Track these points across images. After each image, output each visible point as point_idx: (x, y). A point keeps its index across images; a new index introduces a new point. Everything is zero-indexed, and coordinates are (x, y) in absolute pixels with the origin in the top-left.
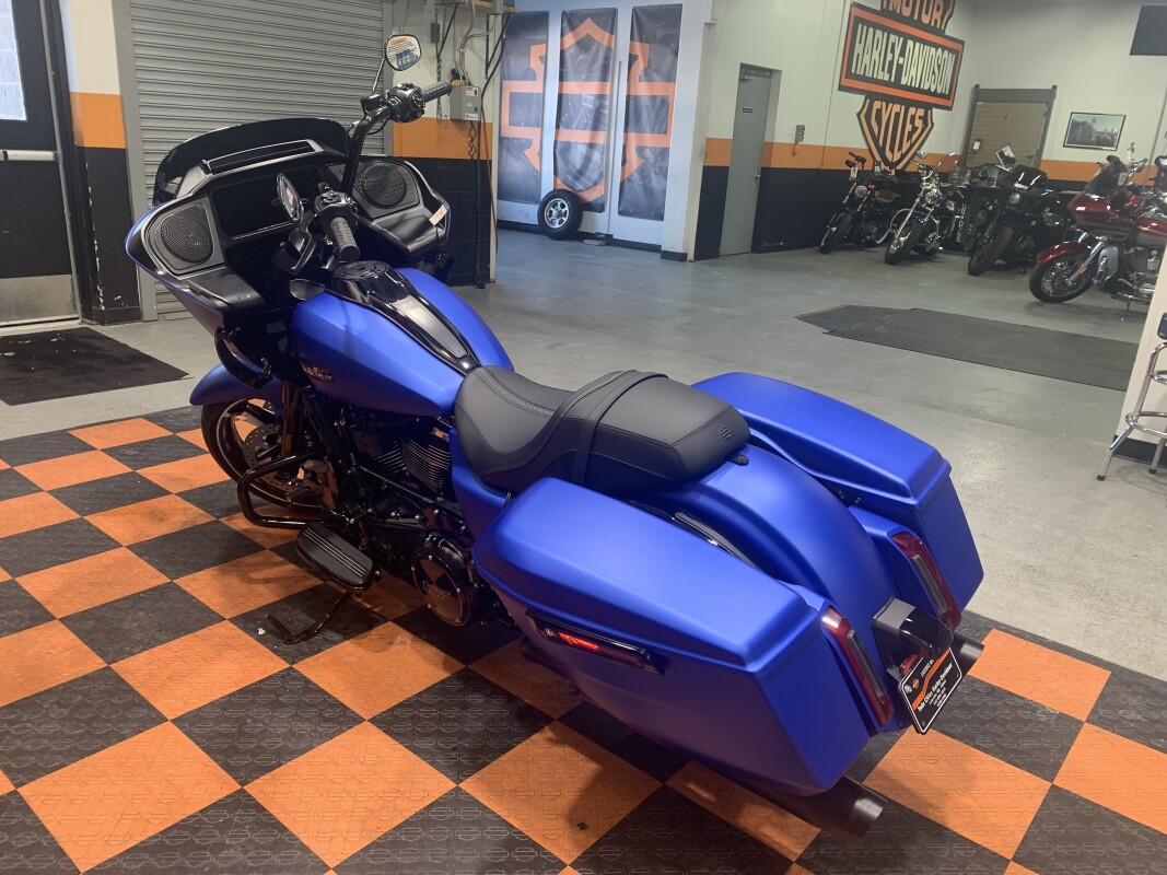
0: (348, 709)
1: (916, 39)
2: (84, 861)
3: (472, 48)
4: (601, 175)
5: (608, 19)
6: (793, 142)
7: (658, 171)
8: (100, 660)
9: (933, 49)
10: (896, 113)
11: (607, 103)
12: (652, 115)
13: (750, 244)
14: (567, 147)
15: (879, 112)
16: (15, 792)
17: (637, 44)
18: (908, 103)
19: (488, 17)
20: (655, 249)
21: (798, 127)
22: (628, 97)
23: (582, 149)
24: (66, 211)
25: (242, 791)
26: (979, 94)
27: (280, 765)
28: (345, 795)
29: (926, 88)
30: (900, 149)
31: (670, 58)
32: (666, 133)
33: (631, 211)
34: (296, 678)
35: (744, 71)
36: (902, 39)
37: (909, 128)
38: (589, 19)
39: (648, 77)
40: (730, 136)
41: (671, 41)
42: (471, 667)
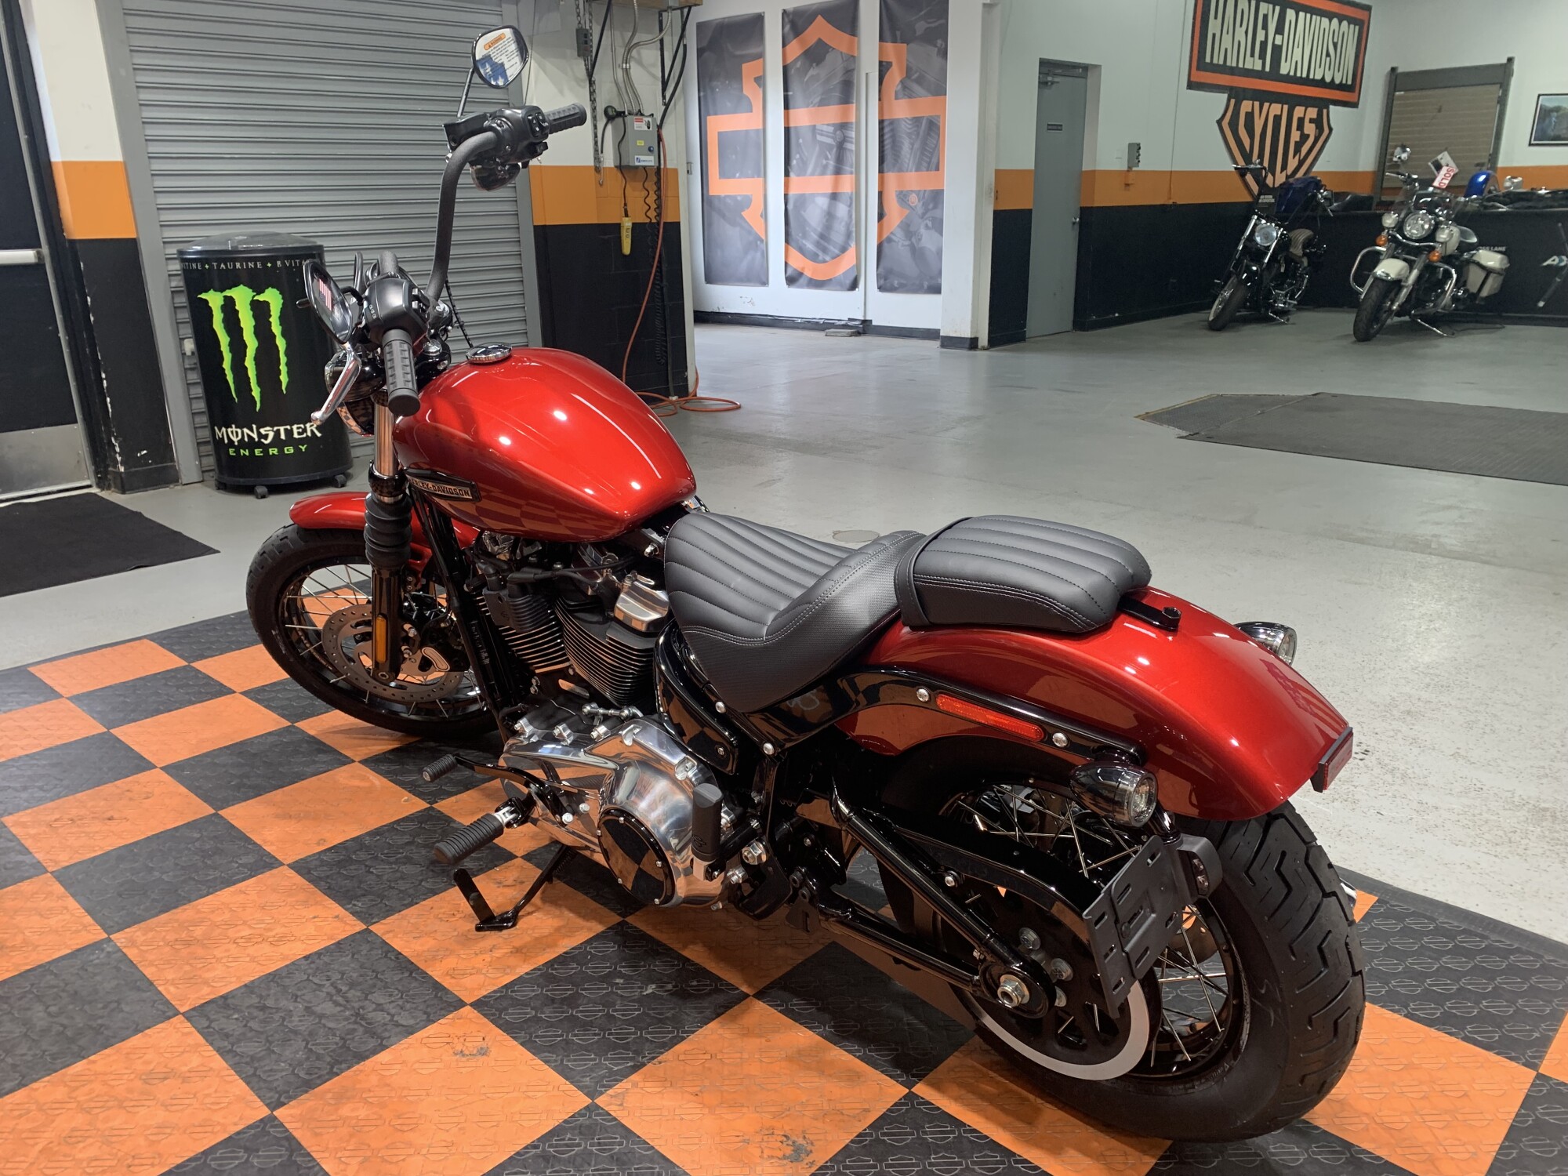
1: (1299, 8)
3: (639, 61)
4: (848, 235)
5: (846, 18)
6: (1125, 168)
7: (930, 224)
9: (1325, 21)
10: (1275, 116)
11: (853, 134)
12: (917, 145)
13: (1071, 318)
14: (802, 200)
15: (1250, 116)
17: (889, 46)
18: (1292, 101)
19: (661, 14)
20: (931, 334)
21: (1130, 145)
22: (881, 122)
23: (823, 202)
26: (1397, 80)
29: (1318, 77)
30: (1284, 167)
31: (937, 60)
32: (937, 169)
33: (896, 283)
35: (1045, 70)
36: (1278, 8)
37: (1295, 136)
38: (819, 16)
39: (906, 90)
40: (1030, 165)
41: (937, 36)
42: (601, 1101)
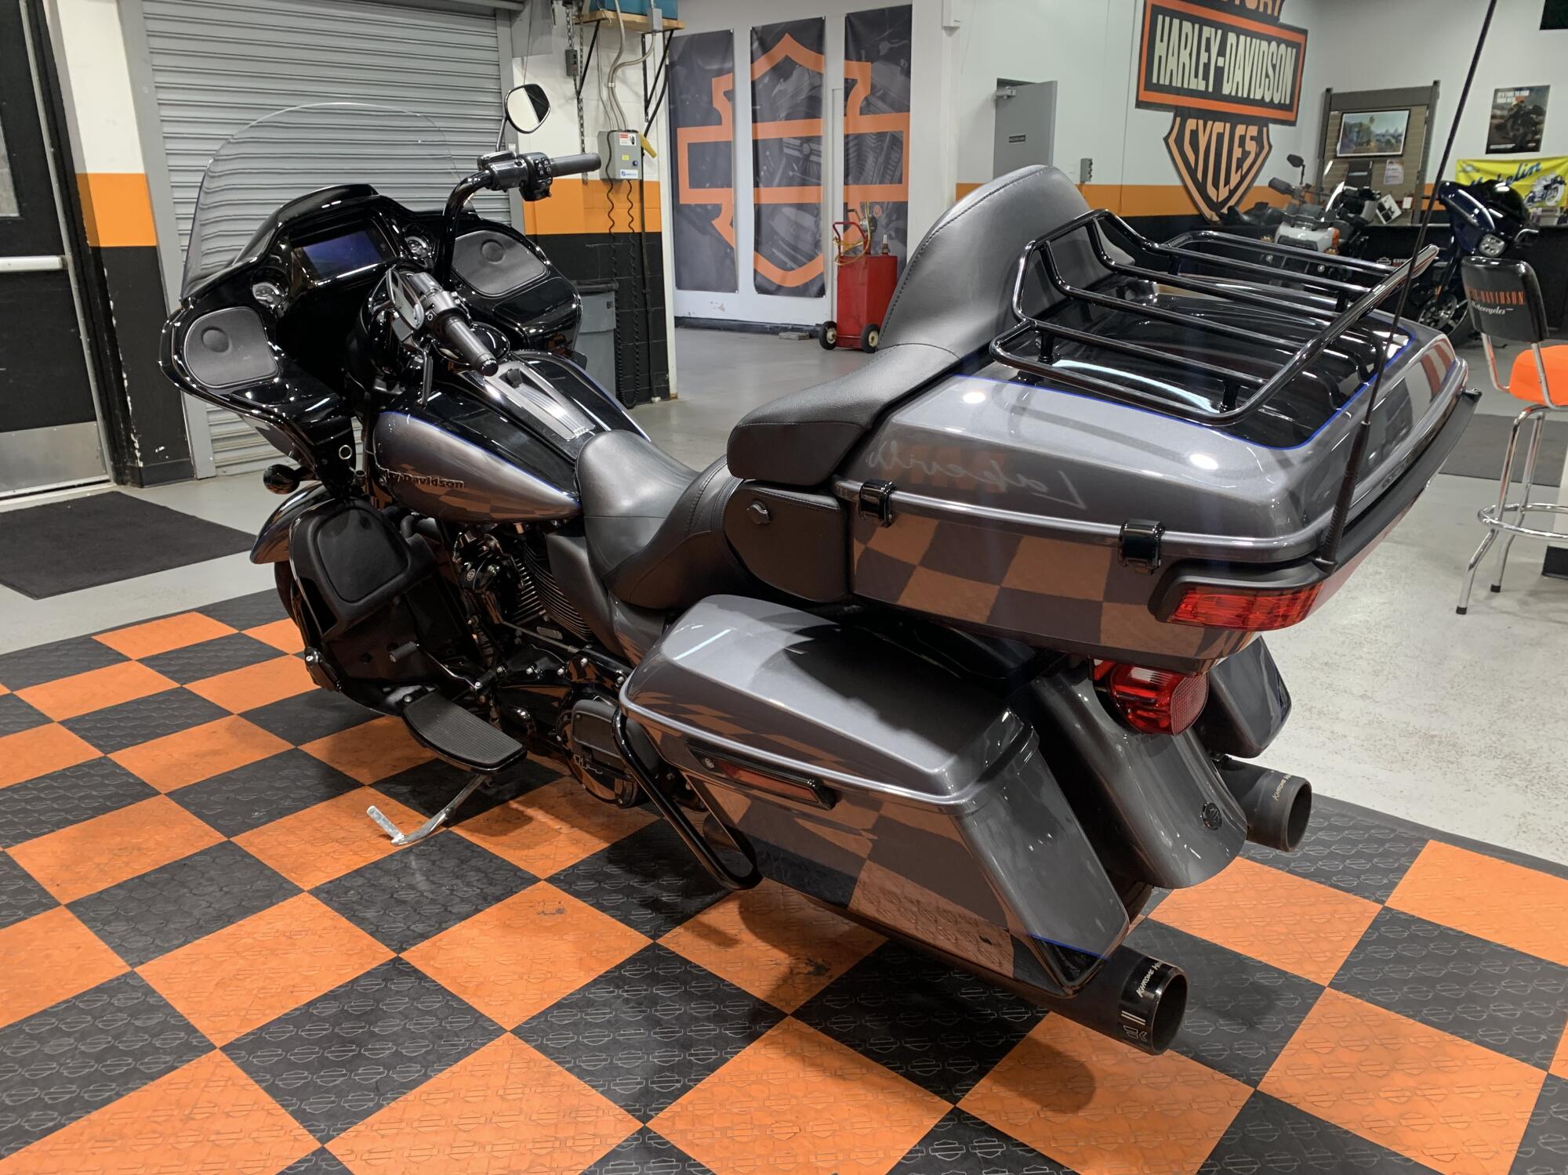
0: (482, 1015)
1: (1239, 31)
3: (624, 81)
4: (815, 244)
5: (812, 36)
7: (893, 234)
8: (121, 962)
9: (1264, 44)
10: (1218, 134)
11: (814, 146)
12: (881, 159)
14: (772, 210)
15: (1194, 134)
17: (855, 64)
18: (1234, 120)
19: (643, 36)
21: (1083, 161)
22: (847, 136)
23: (790, 212)
24: (83, 336)
25: (322, 1152)
26: (1332, 101)
27: (379, 1107)
28: (476, 1149)
29: (1258, 97)
30: (1227, 183)
31: (900, 79)
32: (901, 182)
36: (1219, 32)
37: (1237, 153)
38: (787, 34)
41: (900, 57)
42: (660, 941)
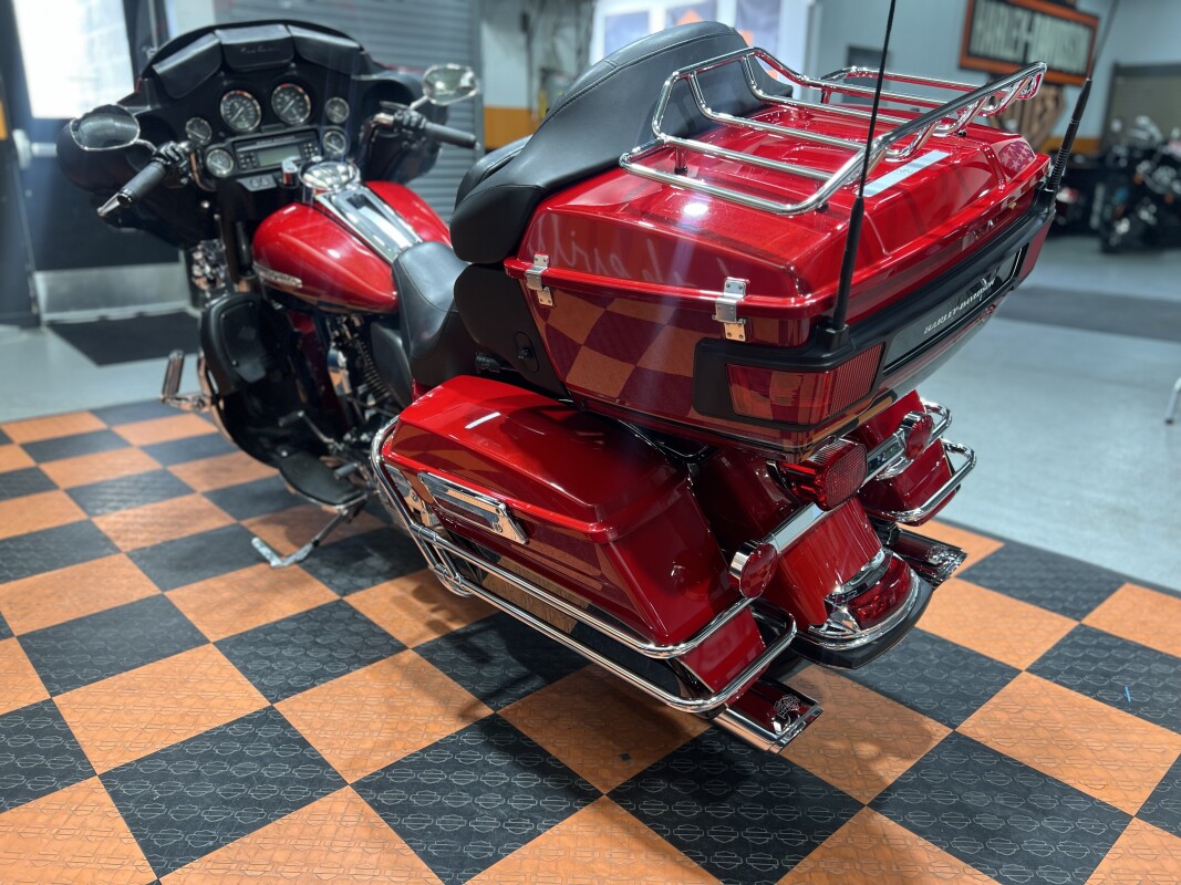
0: (392, 638)
2: (101, 764)
3: (562, 38)
8: (155, 588)
16: (51, 700)
26: (1119, 71)
27: (313, 685)
28: (375, 716)
29: (1059, 65)
31: (772, 44)
34: (346, 609)
35: (852, 52)
36: (1028, 15)
38: (690, 11)
